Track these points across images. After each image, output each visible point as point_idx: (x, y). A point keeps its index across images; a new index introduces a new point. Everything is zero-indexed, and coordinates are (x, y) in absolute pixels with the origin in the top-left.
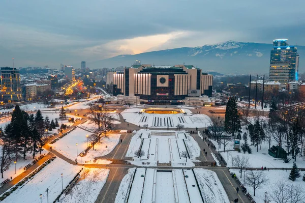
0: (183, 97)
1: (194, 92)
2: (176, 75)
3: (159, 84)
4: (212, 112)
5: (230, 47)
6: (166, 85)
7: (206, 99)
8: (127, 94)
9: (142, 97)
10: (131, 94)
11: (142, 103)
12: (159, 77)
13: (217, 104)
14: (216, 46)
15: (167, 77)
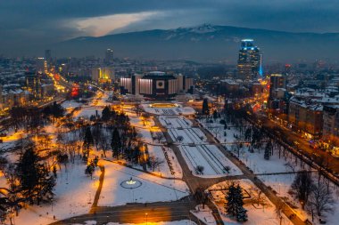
0: (174, 95)
1: (181, 91)
2: (169, 81)
3: (158, 87)
4: (194, 105)
5: (206, 30)
6: (163, 87)
7: (189, 95)
8: (134, 93)
9: (145, 95)
10: (137, 94)
11: (146, 100)
12: (158, 82)
13: (197, 100)
14: (191, 29)
15: (163, 82)
